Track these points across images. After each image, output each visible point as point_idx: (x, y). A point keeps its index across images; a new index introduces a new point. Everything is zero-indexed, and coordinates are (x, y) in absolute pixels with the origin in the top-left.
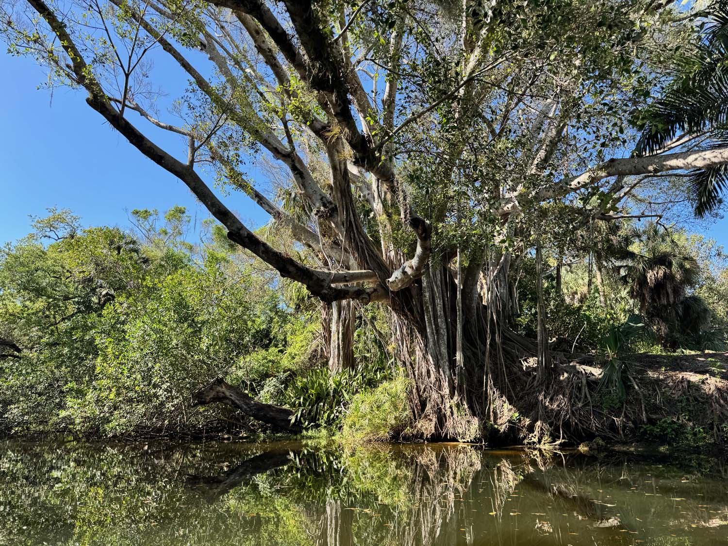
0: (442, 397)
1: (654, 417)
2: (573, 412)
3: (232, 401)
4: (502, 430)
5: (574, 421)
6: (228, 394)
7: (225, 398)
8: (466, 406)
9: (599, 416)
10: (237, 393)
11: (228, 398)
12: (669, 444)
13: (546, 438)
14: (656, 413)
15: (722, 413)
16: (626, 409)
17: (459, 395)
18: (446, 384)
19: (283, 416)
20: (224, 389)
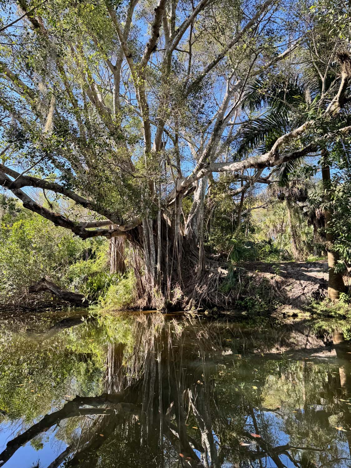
0: (151, 287)
1: (244, 296)
2: (208, 294)
3: (51, 290)
4: (173, 304)
5: (208, 298)
6: (48, 286)
7: (47, 289)
8: (161, 292)
9: (219, 295)
10: (54, 286)
11: (48, 289)
12: (248, 311)
13: (193, 308)
14: (245, 295)
15: (275, 295)
16: (232, 292)
17: (158, 286)
18: (152, 280)
19: (78, 298)
20: (46, 284)
